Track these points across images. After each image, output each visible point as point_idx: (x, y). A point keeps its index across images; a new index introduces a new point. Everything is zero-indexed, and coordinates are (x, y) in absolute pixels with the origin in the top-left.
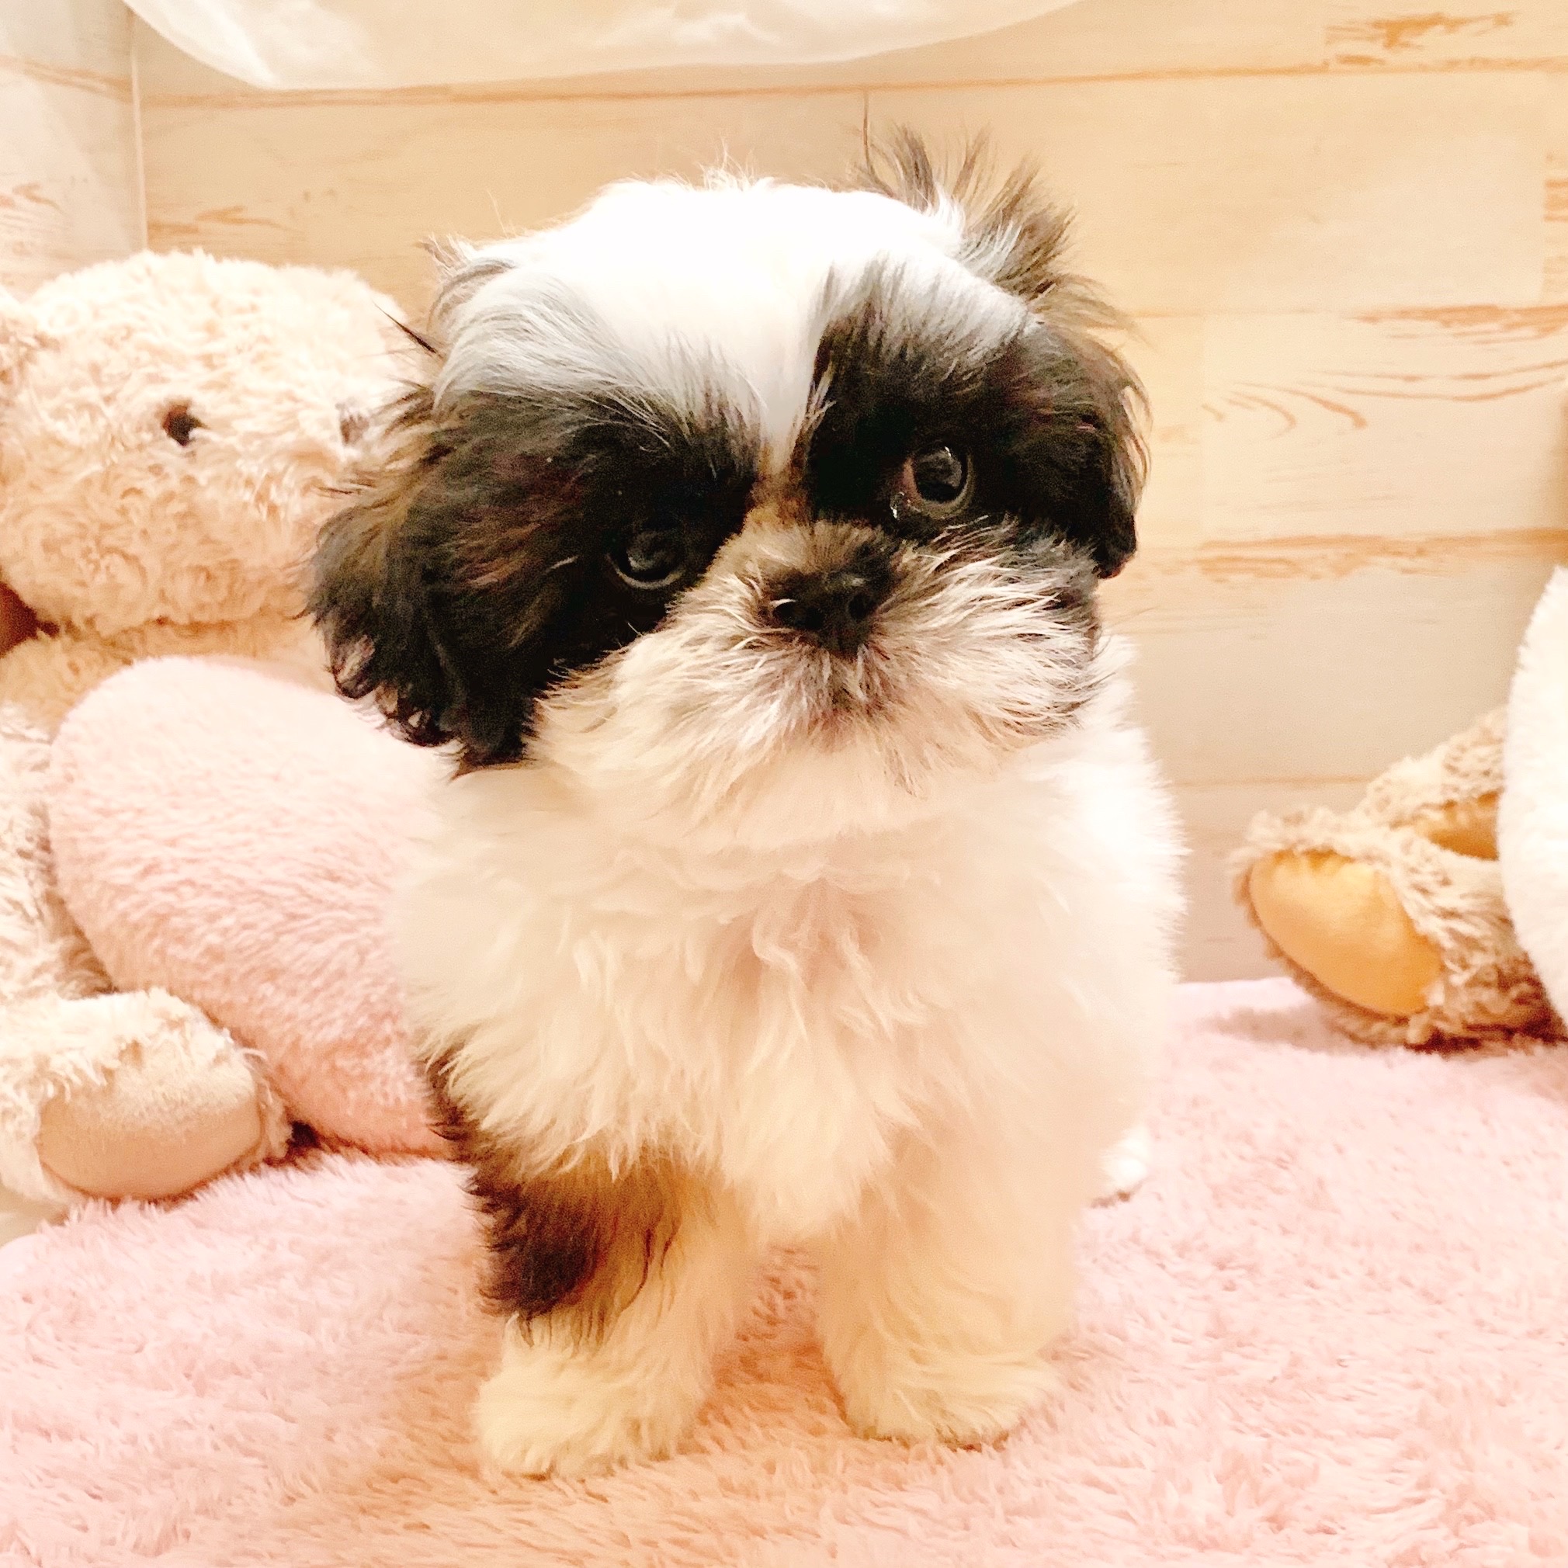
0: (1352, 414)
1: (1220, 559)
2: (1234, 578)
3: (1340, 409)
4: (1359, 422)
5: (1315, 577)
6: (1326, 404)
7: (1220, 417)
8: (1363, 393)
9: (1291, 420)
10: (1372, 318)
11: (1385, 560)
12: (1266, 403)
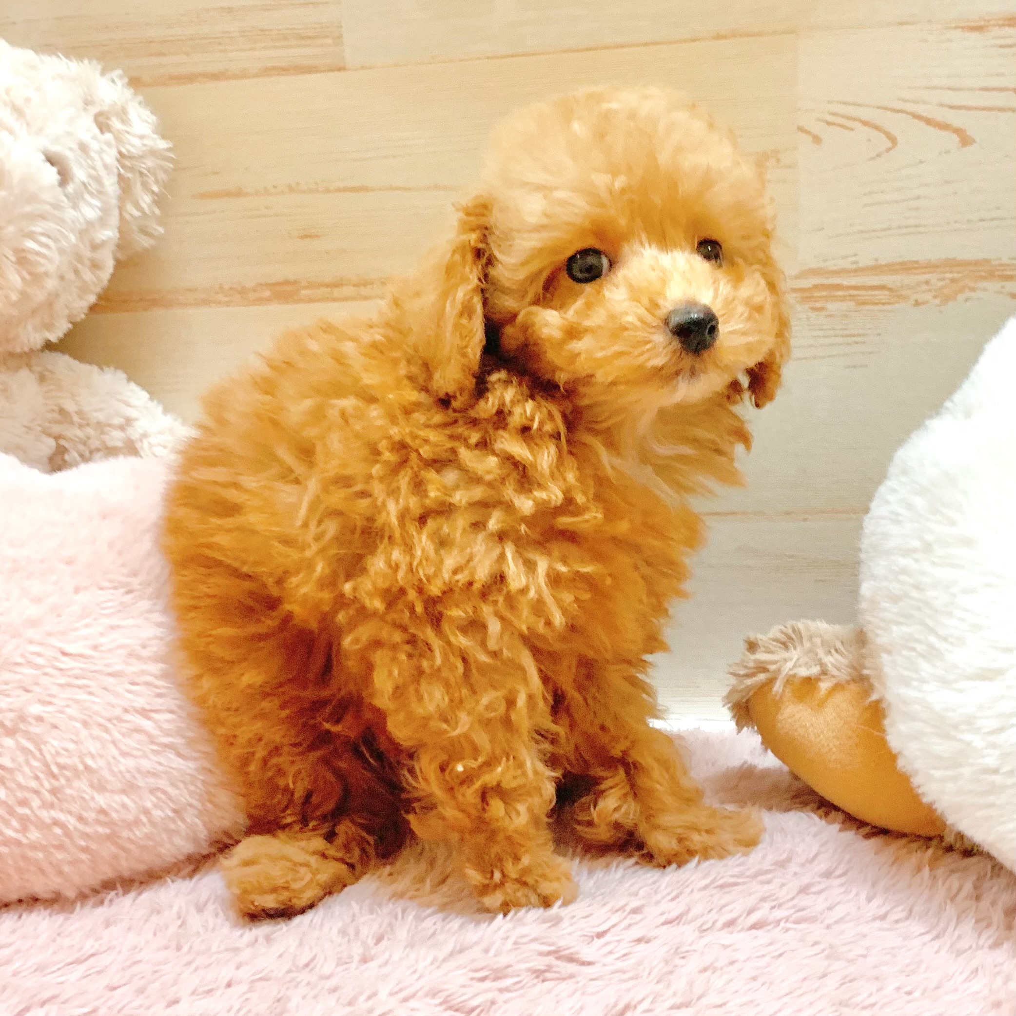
0: (958, 131)
1: (816, 287)
2: (832, 306)
3: (944, 127)
4: (965, 140)
5: (917, 303)
6: (929, 122)
7: (817, 140)
8: (969, 108)
9: (893, 140)
10: (979, 29)
11: (993, 286)
12: (865, 123)
